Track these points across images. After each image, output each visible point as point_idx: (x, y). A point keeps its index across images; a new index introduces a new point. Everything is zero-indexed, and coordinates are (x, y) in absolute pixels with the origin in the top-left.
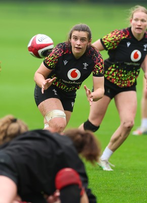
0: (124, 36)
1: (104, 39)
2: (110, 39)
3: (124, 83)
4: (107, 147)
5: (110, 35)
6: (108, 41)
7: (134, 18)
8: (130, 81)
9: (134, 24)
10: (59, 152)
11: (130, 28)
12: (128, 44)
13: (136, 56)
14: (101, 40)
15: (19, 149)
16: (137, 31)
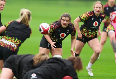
0: (91, 15)
1: (81, 17)
2: (84, 17)
3: (90, 36)
4: (90, 62)
5: (84, 14)
6: (83, 17)
7: (96, 6)
8: (93, 35)
9: (96, 10)
10: (65, 68)
11: (94, 11)
12: (93, 19)
13: (96, 24)
14: (80, 17)
15: (47, 68)
16: (97, 13)
